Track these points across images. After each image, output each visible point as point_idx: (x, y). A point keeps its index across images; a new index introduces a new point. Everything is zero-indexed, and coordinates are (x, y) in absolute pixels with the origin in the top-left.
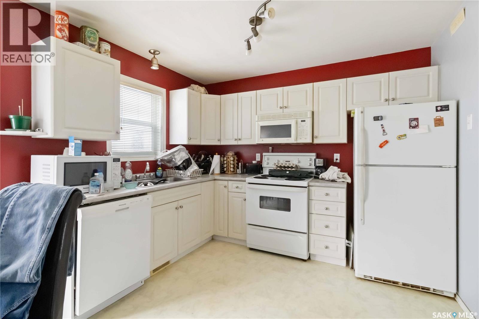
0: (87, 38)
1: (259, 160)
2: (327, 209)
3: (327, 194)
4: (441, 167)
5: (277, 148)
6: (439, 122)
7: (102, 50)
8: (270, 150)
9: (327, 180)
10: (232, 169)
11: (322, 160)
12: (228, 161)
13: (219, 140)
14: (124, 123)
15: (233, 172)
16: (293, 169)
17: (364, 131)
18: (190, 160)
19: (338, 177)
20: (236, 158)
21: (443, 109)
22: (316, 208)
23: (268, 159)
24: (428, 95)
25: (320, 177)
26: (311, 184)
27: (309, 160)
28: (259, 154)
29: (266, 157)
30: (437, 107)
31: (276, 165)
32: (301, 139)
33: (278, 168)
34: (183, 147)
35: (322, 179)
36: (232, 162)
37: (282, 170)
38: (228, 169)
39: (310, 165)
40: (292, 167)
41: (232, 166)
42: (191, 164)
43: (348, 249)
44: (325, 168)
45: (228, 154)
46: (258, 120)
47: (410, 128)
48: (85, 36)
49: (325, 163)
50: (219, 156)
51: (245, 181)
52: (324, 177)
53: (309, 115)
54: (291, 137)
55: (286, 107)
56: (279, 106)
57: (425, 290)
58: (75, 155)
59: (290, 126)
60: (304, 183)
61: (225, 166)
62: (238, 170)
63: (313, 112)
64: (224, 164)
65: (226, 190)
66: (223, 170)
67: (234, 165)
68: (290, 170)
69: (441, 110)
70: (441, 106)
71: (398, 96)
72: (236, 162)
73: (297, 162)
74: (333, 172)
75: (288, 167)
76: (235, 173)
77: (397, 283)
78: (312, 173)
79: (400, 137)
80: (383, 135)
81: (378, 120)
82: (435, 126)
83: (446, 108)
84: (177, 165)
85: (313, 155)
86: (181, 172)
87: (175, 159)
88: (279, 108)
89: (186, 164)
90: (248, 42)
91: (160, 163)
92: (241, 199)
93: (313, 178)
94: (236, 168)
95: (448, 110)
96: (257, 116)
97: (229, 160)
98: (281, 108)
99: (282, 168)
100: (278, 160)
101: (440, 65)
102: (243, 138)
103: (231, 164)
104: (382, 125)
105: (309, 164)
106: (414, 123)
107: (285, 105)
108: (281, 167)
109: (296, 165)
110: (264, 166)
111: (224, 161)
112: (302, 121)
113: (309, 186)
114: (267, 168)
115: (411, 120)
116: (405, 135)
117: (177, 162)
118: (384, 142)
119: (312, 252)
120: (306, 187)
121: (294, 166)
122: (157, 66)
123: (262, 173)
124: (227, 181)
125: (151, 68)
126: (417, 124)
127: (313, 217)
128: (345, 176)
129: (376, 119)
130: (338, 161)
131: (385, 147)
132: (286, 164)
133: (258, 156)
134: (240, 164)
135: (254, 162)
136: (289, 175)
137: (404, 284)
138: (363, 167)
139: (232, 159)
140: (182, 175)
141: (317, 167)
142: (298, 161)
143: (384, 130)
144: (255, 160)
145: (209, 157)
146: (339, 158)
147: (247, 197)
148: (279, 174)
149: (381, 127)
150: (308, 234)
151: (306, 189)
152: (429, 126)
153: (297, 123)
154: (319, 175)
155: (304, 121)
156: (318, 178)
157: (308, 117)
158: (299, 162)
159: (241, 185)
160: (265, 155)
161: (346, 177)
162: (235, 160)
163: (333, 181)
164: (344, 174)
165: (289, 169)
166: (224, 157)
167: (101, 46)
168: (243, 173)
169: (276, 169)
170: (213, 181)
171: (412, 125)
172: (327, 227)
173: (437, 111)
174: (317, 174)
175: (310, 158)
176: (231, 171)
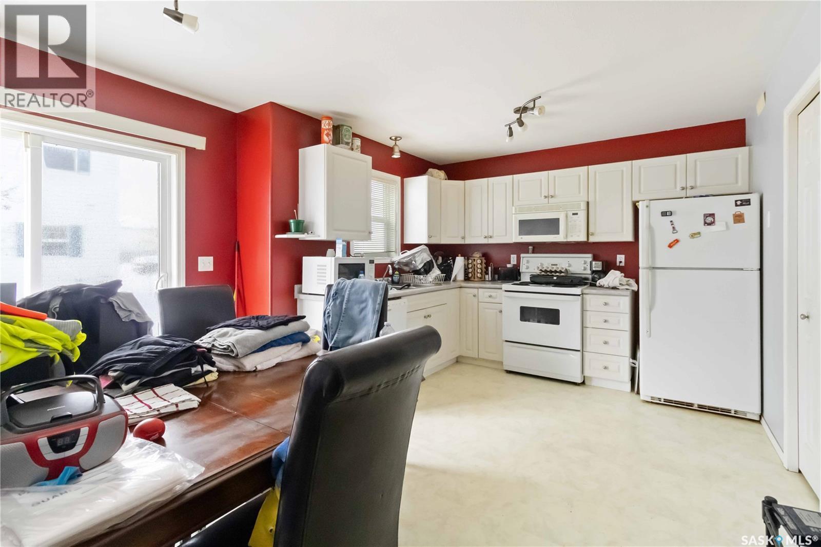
0: (344, 137)
1: (515, 263)
2: (606, 321)
3: (606, 304)
4: (742, 269)
5: (539, 248)
6: (739, 218)
7: (355, 147)
8: (530, 251)
9: (607, 288)
10: (479, 275)
11: (600, 263)
12: (475, 265)
13: (463, 238)
14: (374, 221)
15: (481, 278)
16: (562, 274)
17: (650, 228)
18: (433, 262)
19: (620, 284)
20: (484, 261)
21: (744, 203)
22: (591, 320)
23: (528, 262)
24: (737, 182)
25: (598, 284)
26: (586, 291)
27: (583, 262)
28: (515, 256)
29: (524, 258)
30: (736, 201)
31: (540, 268)
32: (572, 236)
33: (543, 273)
34: (425, 247)
35: (601, 287)
36: (479, 266)
37: (548, 275)
38: (475, 274)
39: (585, 269)
40: (561, 272)
41: (479, 271)
42: (433, 267)
43: (633, 370)
44: (604, 272)
45: (474, 255)
46: (516, 212)
47: (704, 225)
48: (342, 134)
49: (604, 267)
50: (463, 258)
51: (501, 289)
52: (602, 284)
53: (583, 206)
54: (558, 234)
55: (552, 197)
56: (543, 195)
57: (724, 413)
58: (343, 256)
59: (557, 220)
60: (577, 290)
61: (470, 270)
62: (487, 276)
63: (588, 202)
64: (469, 268)
65: (475, 300)
66: (468, 277)
67: (481, 269)
68: (558, 276)
69: (741, 205)
70: (741, 200)
71: (698, 184)
72: (484, 265)
73: (567, 265)
74: (614, 277)
75: (556, 272)
76: (482, 280)
77: (691, 405)
78: (587, 279)
79: (693, 236)
80: (673, 233)
81: (667, 216)
82: (735, 223)
83: (747, 202)
84: (418, 269)
85: (588, 257)
86: (422, 277)
87: (415, 262)
88: (543, 197)
89: (427, 268)
90: (510, 129)
91: (397, 267)
92: (496, 311)
93: (588, 285)
94: (483, 273)
95: (750, 204)
96: (514, 208)
97: (475, 263)
98: (546, 197)
99: (548, 273)
100: (541, 264)
101: (751, 145)
102: (495, 235)
103: (478, 268)
104: (671, 221)
105: (583, 268)
106: (709, 219)
107: (551, 193)
108: (546, 271)
109: (566, 270)
110: (523, 271)
111: (468, 264)
112: (574, 214)
113: (582, 294)
114: (527, 274)
115: (706, 216)
116: (699, 233)
117: (418, 265)
118: (675, 241)
119: (587, 374)
120: (579, 295)
121: (563, 271)
122: (399, 154)
123: (520, 280)
124: (477, 289)
125: (392, 157)
126: (713, 221)
127: (588, 332)
128: (630, 282)
129: (664, 214)
130: (623, 264)
131: (675, 247)
132: (553, 268)
133: (513, 258)
134: (490, 268)
135: (509, 266)
136: (556, 281)
137: (700, 406)
138: (648, 270)
139: (479, 261)
140: (423, 281)
141: (593, 272)
142: (569, 264)
143: (674, 228)
144: (510, 263)
145: (450, 260)
146: (623, 260)
147: (504, 308)
148: (544, 280)
149: (670, 224)
150: (582, 351)
151: (579, 297)
152: (727, 223)
153: (567, 217)
154: (596, 282)
155: (577, 214)
156: (595, 285)
157: (582, 208)
158: (570, 266)
159: (495, 294)
160: (523, 257)
161: (631, 284)
162: (483, 263)
163: (614, 288)
164: (629, 280)
165: (557, 274)
166: (468, 260)
167: (353, 142)
168: (493, 280)
169: (539, 274)
170: (459, 289)
171: (708, 222)
172: (606, 343)
173: (736, 205)
174: (594, 280)
175: (585, 261)
176: (477, 277)
